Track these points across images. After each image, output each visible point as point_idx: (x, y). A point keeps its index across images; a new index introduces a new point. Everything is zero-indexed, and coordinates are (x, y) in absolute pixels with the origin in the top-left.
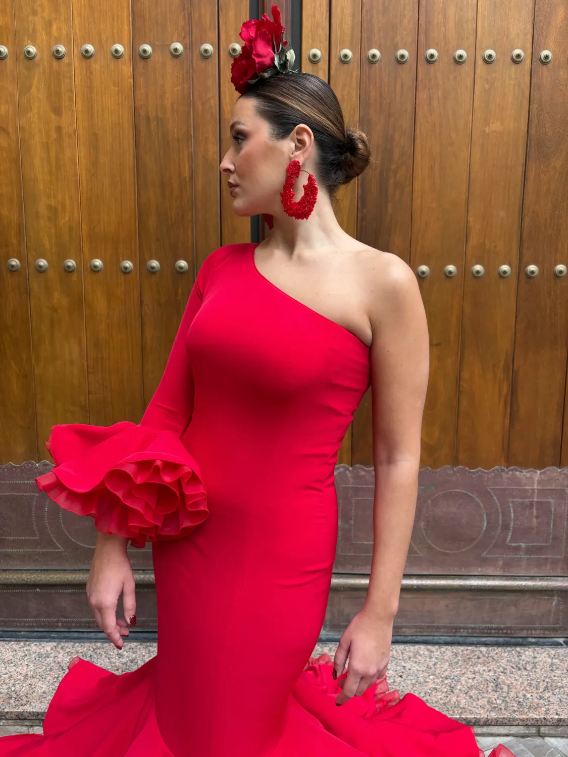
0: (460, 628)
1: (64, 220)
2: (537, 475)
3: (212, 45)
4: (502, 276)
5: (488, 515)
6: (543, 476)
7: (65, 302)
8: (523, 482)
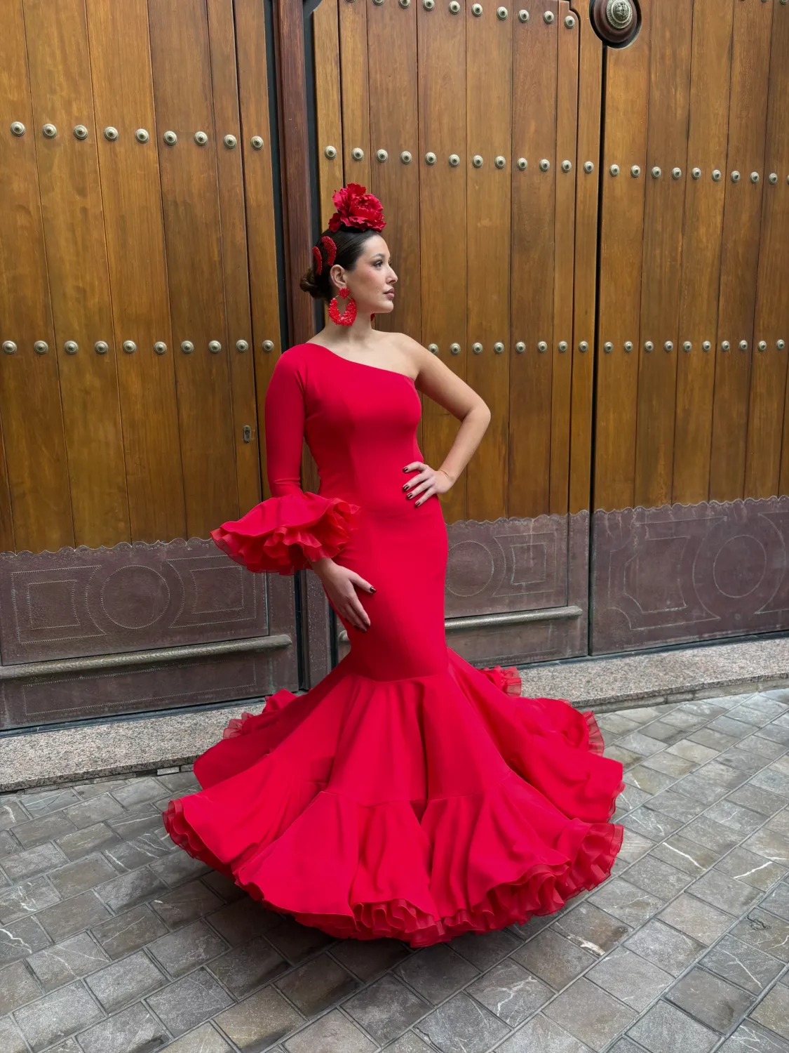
1: (94, 302)
2: (532, 523)
3: (235, 136)
5: (495, 561)
6: (536, 523)
7: (97, 383)
8: (522, 529)
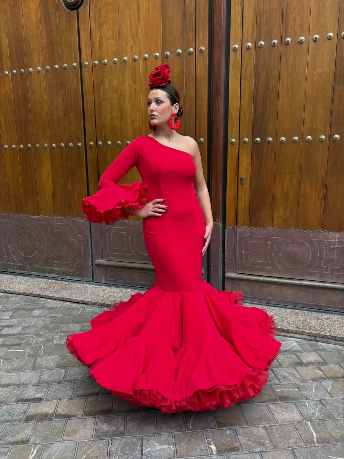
0: (298, 303)
1: (136, 125)
2: (337, 235)
3: (193, 49)
4: (321, 140)
5: (313, 252)
8: (330, 238)
